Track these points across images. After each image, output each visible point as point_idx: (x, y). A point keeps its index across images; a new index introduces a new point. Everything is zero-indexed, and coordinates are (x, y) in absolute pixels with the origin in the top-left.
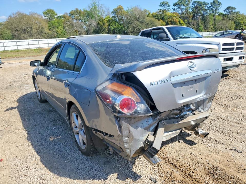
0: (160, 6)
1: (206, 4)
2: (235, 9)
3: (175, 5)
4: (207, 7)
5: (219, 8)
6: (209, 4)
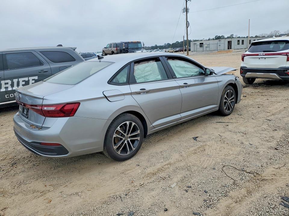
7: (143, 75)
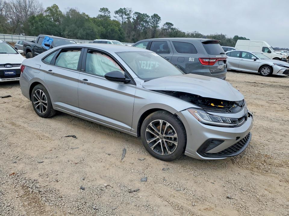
0: (100, 11)
1: (148, 16)
2: (173, 25)
3: (117, 12)
4: (148, 19)
5: (159, 22)
6: (150, 17)
7: (72, 62)
